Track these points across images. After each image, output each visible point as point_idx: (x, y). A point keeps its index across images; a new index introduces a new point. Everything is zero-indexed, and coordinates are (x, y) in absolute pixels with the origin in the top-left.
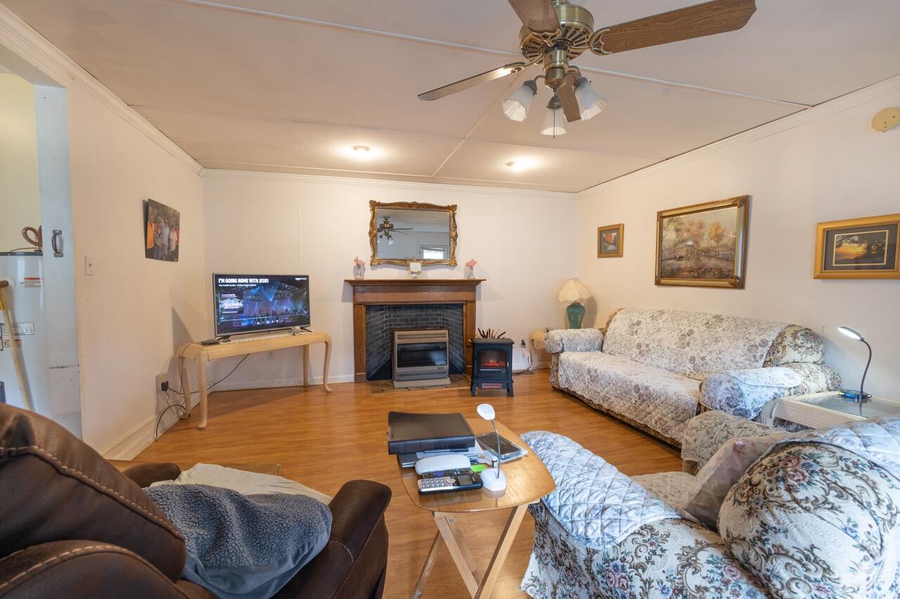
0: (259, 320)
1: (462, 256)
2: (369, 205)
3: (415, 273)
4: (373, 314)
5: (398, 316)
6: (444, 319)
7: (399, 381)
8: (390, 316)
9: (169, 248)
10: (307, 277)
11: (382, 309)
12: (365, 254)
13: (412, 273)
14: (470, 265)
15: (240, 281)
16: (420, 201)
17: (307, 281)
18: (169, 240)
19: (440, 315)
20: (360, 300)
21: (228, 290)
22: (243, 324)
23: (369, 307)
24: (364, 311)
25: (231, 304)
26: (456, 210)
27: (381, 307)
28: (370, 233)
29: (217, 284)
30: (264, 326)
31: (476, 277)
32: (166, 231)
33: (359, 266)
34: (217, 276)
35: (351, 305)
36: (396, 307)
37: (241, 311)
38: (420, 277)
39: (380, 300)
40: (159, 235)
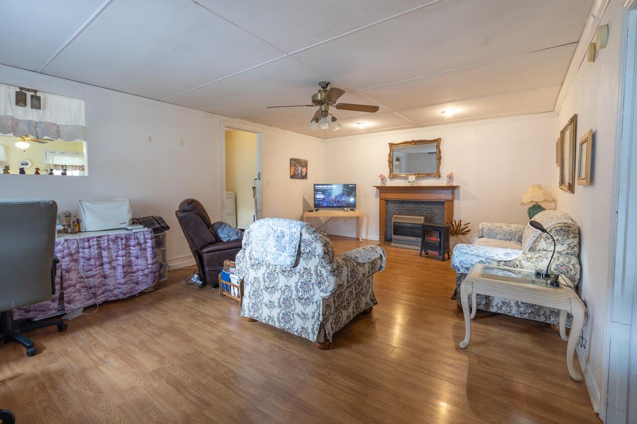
0: (331, 204)
1: (445, 170)
2: (388, 145)
3: (411, 182)
4: (390, 205)
5: (403, 207)
6: (432, 211)
7: (395, 243)
8: (399, 207)
9: (301, 174)
10: (355, 185)
11: (395, 203)
12: (386, 172)
13: (409, 182)
14: (450, 177)
15: (324, 187)
16: (416, 139)
17: (355, 187)
18: (301, 171)
19: (429, 208)
20: (383, 197)
21: (319, 190)
22: (324, 205)
23: (387, 201)
24: (385, 203)
25: (320, 196)
26: (440, 142)
27: (395, 202)
28: (389, 160)
29: (315, 188)
30: (333, 207)
31: (455, 184)
32: (300, 168)
33: (383, 179)
34: (315, 185)
35: (378, 199)
36: (403, 202)
37: (324, 199)
38: (415, 185)
39: (393, 198)
40: (296, 170)
